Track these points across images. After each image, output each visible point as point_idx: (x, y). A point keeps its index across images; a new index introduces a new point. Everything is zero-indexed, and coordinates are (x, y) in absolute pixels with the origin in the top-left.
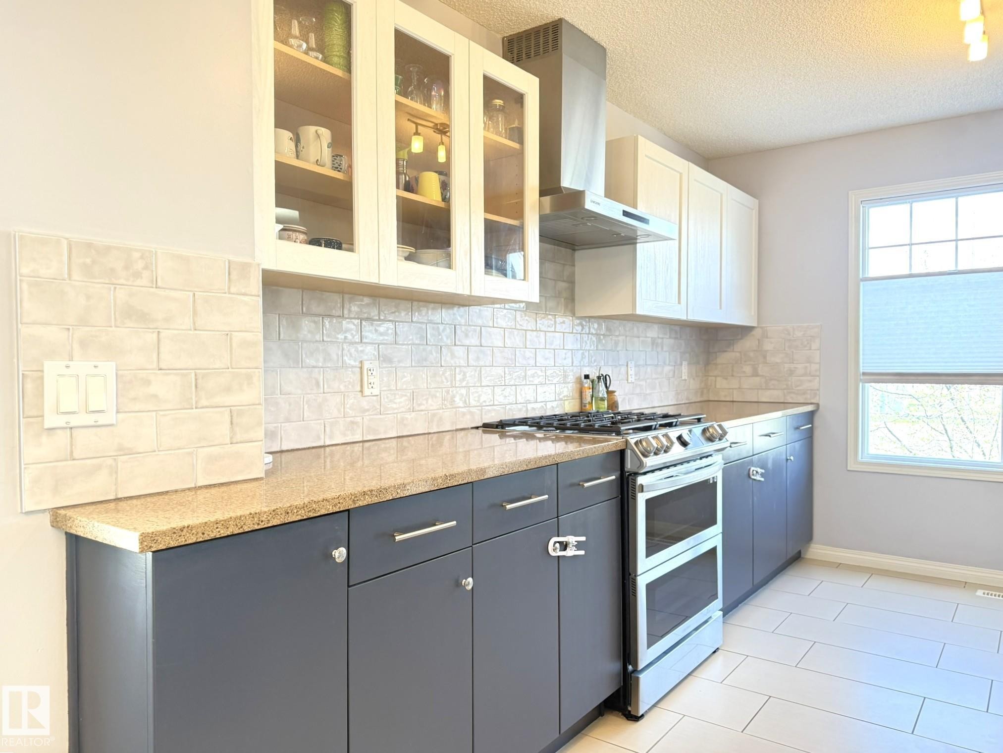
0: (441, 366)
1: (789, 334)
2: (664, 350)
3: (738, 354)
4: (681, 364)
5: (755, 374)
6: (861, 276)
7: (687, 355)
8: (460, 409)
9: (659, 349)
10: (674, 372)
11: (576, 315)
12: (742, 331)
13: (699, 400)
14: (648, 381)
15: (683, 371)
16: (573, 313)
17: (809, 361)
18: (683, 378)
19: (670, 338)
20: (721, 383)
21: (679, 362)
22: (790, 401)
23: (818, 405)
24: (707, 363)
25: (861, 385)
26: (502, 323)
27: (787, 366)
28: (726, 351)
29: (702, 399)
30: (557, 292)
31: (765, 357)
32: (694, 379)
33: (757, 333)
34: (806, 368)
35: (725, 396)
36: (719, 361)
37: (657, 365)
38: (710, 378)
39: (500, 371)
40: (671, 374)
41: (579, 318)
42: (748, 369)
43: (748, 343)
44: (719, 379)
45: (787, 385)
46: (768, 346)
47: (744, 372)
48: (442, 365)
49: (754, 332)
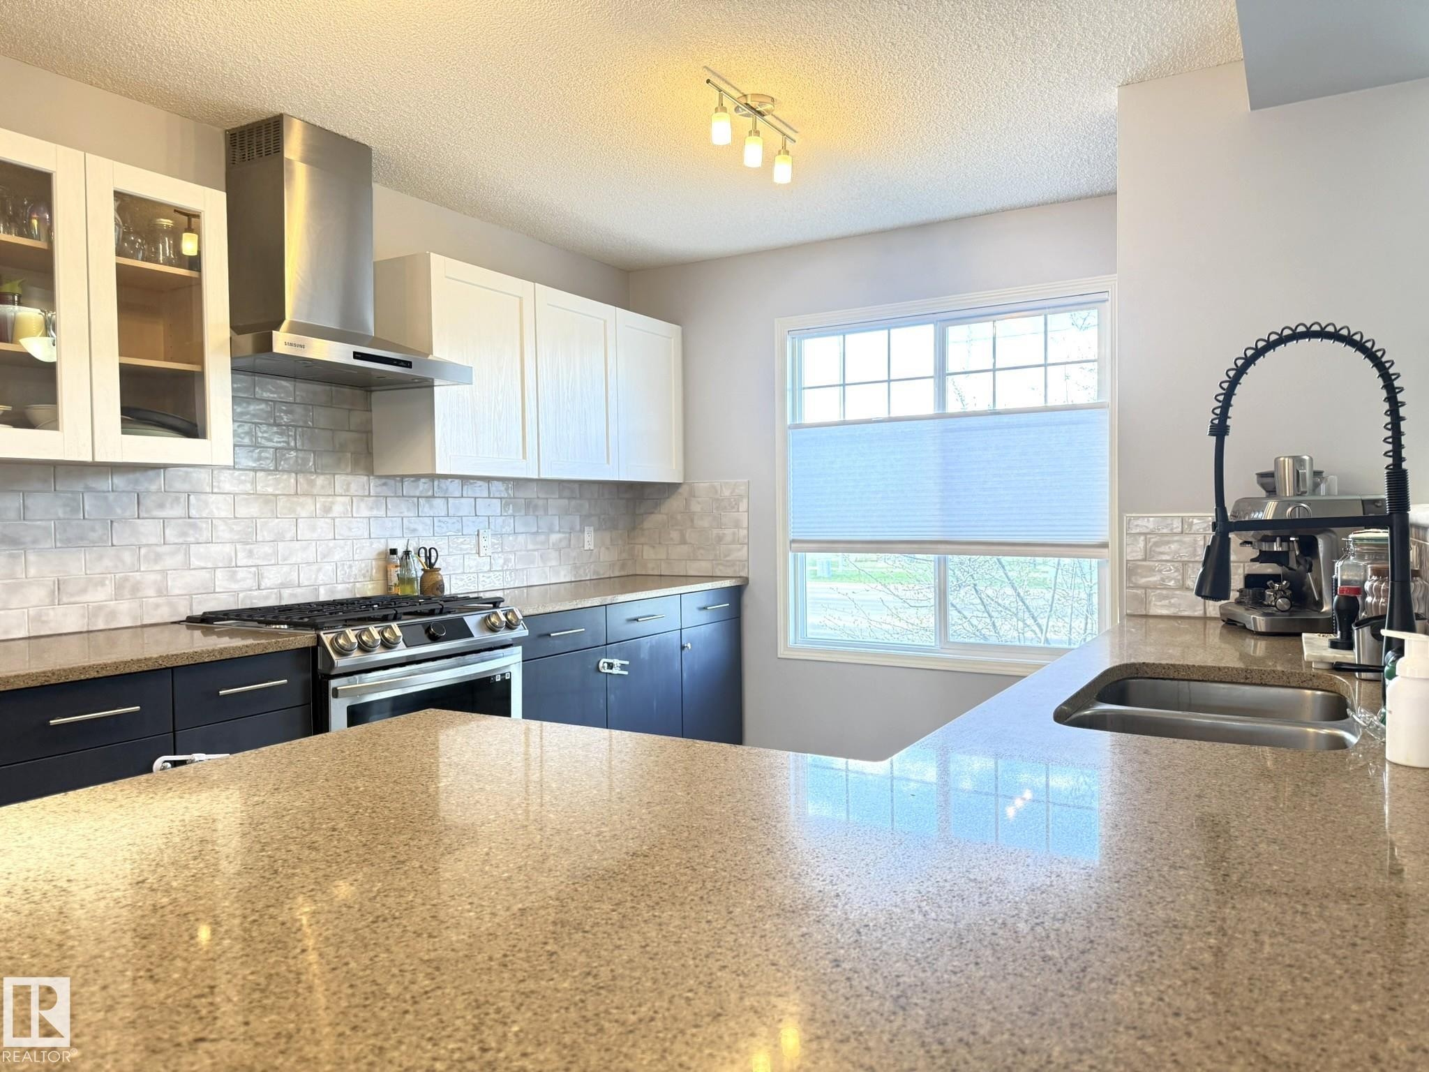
0: (113, 545)
1: (716, 492)
2: (550, 513)
3: (665, 517)
4: (582, 531)
5: (683, 542)
6: (789, 422)
7: (594, 519)
8: (151, 600)
9: (541, 512)
10: (570, 541)
11: (376, 473)
12: (667, 489)
13: (617, 574)
14: (518, 553)
15: (586, 540)
16: (370, 472)
17: (737, 525)
18: (586, 547)
19: (560, 497)
20: (648, 553)
21: (578, 528)
22: (719, 574)
23: (747, 579)
24: (634, 528)
25: (791, 555)
26: (227, 487)
27: (715, 531)
28: (652, 513)
29: (623, 573)
30: (337, 446)
31: (692, 521)
32: (608, 548)
33: (684, 490)
34: (734, 534)
35: (653, 569)
36: (646, 525)
37: (537, 533)
38: (637, 546)
39: (228, 549)
40: (564, 544)
41: (380, 477)
42: (675, 535)
43: (674, 504)
44: (646, 548)
45: (716, 555)
46: (696, 507)
47: (672, 539)
48: (115, 543)
49: (681, 490)
